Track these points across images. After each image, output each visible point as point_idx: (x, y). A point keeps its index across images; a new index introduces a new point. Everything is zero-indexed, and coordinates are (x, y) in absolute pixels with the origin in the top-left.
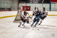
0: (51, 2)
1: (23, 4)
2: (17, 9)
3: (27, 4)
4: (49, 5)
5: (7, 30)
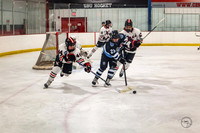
0: (153, 3)
1: (61, 10)
2: (45, 29)
3: (74, 10)
4: (144, 11)
5: (15, 95)
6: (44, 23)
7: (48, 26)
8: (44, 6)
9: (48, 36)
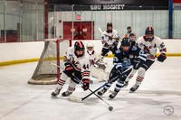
0: (175, 5)
1: (63, 13)
2: (43, 35)
3: (78, 13)
4: (165, 13)
5: (6, 115)
6: (43, 28)
7: (46, 32)
8: (42, 8)
9: (47, 44)
